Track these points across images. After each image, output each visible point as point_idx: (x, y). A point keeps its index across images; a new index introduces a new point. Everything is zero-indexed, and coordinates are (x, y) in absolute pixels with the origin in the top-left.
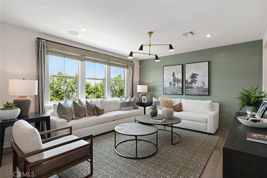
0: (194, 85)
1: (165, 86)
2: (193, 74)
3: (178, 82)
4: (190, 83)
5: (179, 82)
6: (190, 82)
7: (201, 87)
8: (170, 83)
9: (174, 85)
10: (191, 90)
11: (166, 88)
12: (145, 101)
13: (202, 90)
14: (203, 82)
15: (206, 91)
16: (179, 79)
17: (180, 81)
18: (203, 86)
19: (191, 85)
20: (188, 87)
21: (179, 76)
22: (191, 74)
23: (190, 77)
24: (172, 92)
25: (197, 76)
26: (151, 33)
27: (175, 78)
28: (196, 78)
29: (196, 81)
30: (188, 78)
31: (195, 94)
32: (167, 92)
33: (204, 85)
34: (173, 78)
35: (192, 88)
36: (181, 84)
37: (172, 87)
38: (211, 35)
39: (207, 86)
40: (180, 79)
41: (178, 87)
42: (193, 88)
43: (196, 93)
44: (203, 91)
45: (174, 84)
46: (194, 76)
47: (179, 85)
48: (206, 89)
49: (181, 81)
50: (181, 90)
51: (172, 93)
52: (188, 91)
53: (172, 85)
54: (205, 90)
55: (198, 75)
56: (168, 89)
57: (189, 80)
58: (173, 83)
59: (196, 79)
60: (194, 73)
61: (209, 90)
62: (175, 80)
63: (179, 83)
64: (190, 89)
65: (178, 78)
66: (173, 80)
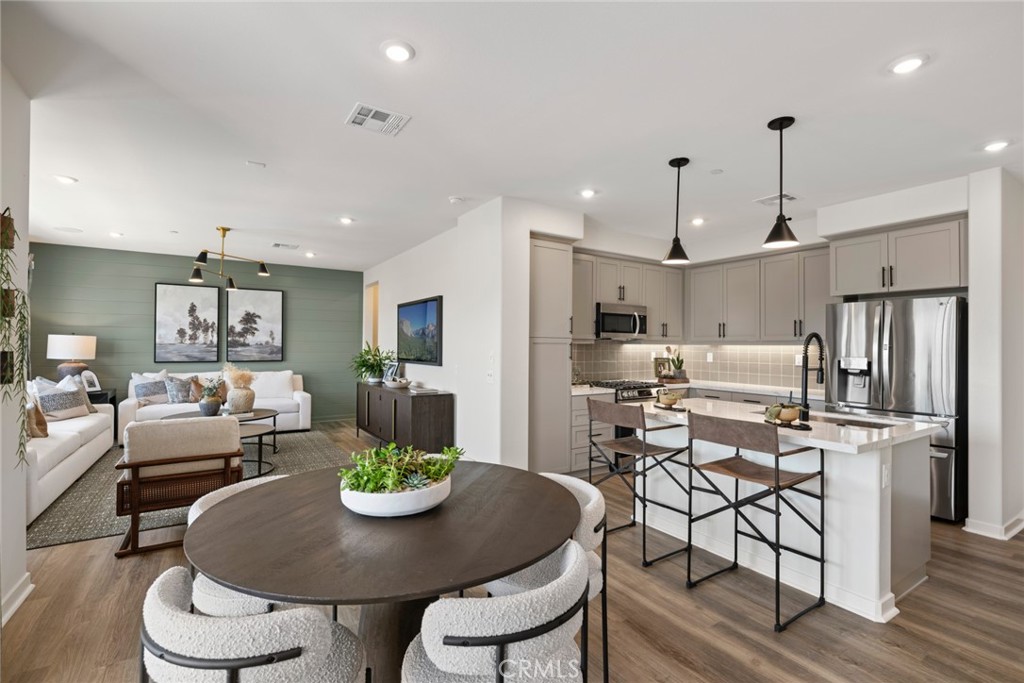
0: (250, 339)
1: (160, 338)
2: (248, 314)
3: (206, 330)
4: (241, 335)
5: (211, 330)
6: (239, 333)
7: (267, 343)
8: (182, 333)
9: (193, 337)
10: (243, 351)
11: (163, 345)
12: (95, 386)
13: (268, 350)
14: (272, 333)
15: (277, 353)
16: (210, 322)
17: (212, 327)
18: (270, 341)
19: (242, 339)
20: (236, 344)
21: (210, 315)
22: (243, 314)
23: (240, 319)
24: (187, 356)
25: (257, 319)
26: (225, 230)
27: (197, 318)
28: (255, 322)
29: (256, 329)
30: (235, 320)
31: (252, 359)
32: (169, 355)
33: (273, 339)
34: (190, 319)
35: (244, 345)
36: (215, 336)
37: (188, 342)
38: (314, 254)
39: (278, 342)
40: (214, 323)
41: (205, 343)
42: (248, 345)
43: (256, 356)
44: (271, 353)
45: (195, 334)
46: (249, 319)
47: (210, 338)
48: (276, 347)
49: (216, 329)
50: (216, 349)
51: (186, 359)
52: (236, 352)
53: (187, 337)
54: (275, 350)
55: (259, 317)
56: (171, 348)
57: (239, 328)
58: (189, 332)
59: (254, 326)
60: (252, 313)
61: (283, 350)
62: (196, 325)
63: (210, 333)
64: (239, 349)
65: (205, 320)
66: (190, 324)
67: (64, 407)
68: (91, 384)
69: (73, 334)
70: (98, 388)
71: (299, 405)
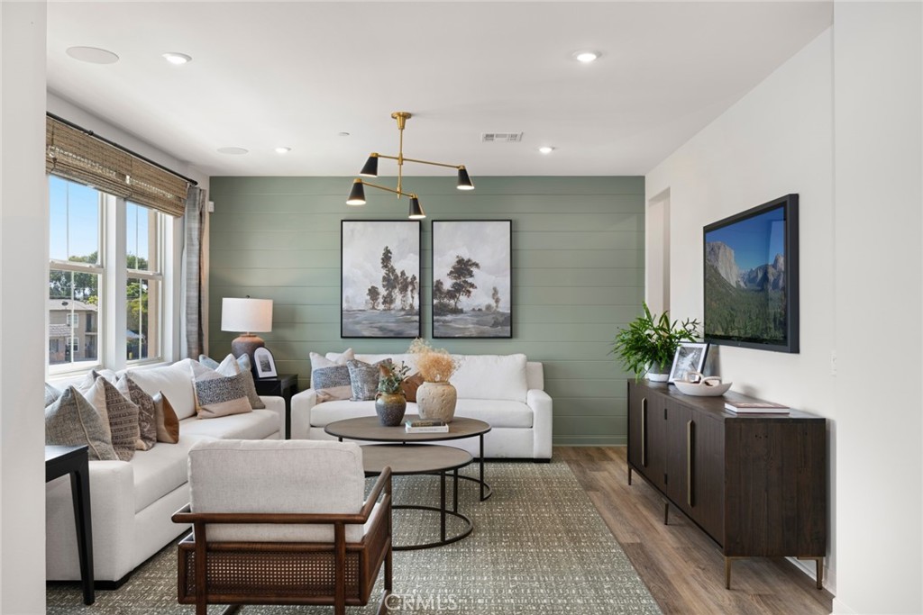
0: (464, 302)
1: (348, 302)
2: (460, 261)
3: (404, 289)
4: (452, 294)
5: (410, 288)
6: (449, 291)
7: (489, 307)
8: (373, 292)
9: (388, 300)
10: (454, 321)
11: (352, 312)
12: (270, 370)
13: (490, 319)
14: (495, 292)
15: (502, 324)
16: (409, 275)
17: (412, 283)
18: (494, 304)
19: (452, 302)
20: (440, 310)
21: (408, 265)
22: (453, 261)
23: (449, 269)
24: (381, 329)
25: (474, 269)
26: (406, 116)
27: (392, 270)
28: (471, 275)
29: (472, 286)
30: (442, 271)
31: (467, 334)
32: (358, 327)
33: (497, 301)
34: (383, 272)
35: (457, 311)
36: (416, 296)
37: (381, 307)
38: (553, 148)
39: (504, 307)
40: (414, 278)
41: (403, 309)
42: (461, 311)
43: (472, 329)
44: (495, 324)
45: (390, 295)
46: (463, 268)
47: (410, 301)
48: (503, 314)
49: (417, 286)
50: (417, 318)
51: (379, 334)
52: (445, 322)
53: (381, 300)
54: (501, 319)
55: (477, 265)
56: (361, 316)
57: (448, 284)
58: (383, 292)
59: (470, 280)
60: (466, 259)
61: (511, 320)
62: (394, 281)
63: (409, 293)
64: (449, 317)
65: (403, 273)
66: (384, 278)
67: (220, 398)
68: (267, 367)
69: (248, 297)
70: (273, 373)
71: (532, 414)
